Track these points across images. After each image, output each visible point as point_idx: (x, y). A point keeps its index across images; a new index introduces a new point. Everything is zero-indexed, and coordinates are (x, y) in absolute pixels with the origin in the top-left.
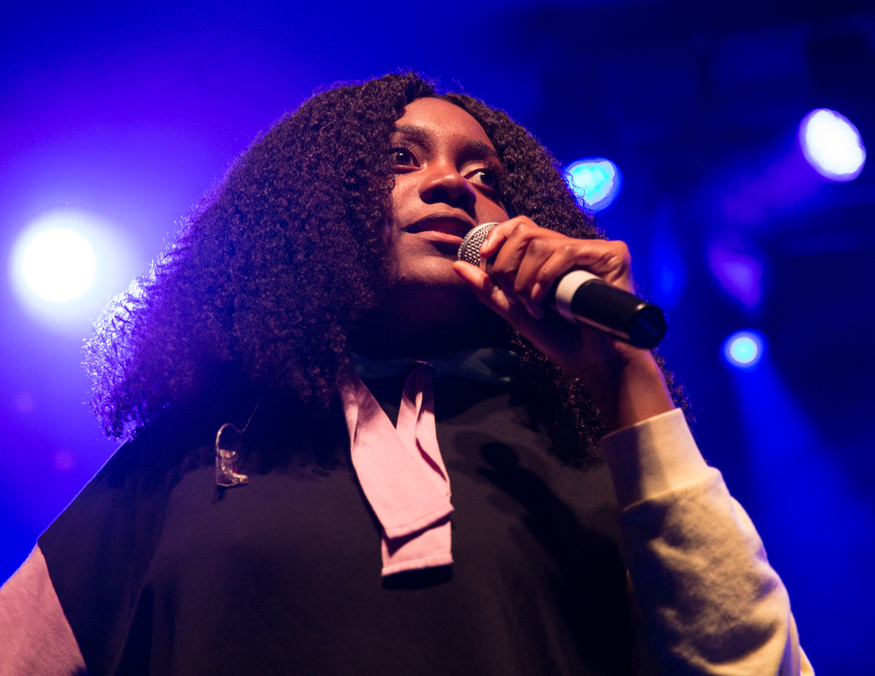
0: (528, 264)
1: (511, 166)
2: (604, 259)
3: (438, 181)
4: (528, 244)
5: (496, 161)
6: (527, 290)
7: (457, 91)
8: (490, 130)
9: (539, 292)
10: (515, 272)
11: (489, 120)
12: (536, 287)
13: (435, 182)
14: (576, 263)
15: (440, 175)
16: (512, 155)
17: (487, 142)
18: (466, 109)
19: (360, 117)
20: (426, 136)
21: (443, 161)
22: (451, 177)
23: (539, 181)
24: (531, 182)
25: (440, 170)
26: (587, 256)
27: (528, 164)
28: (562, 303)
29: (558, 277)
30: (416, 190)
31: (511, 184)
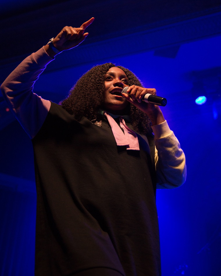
0: (138, 92)
1: (129, 79)
2: (153, 91)
3: (117, 82)
4: (137, 89)
5: (127, 78)
6: (138, 97)
7: (119, 65)
8: (126, 72)
9: (141, 98)
10: (135, 94)
11: (125, 71)
12: (140, 96)
13: (116, 82)
14: (147, 92)
15: (117, 81)
16: (130, 77)
17: (125, 74)
18: (121, 69)
19: (101, 71)
20: (114, 74)
21: (117, 79)
22: (119, 81)
23: (135, 81)
24: (133, 82)
25: (117, 80)
26: (149, 91)
27: (133, 78)
28: (146, 99)
29: (144, 95)
30: (112, 84)
31: (130, 82)
